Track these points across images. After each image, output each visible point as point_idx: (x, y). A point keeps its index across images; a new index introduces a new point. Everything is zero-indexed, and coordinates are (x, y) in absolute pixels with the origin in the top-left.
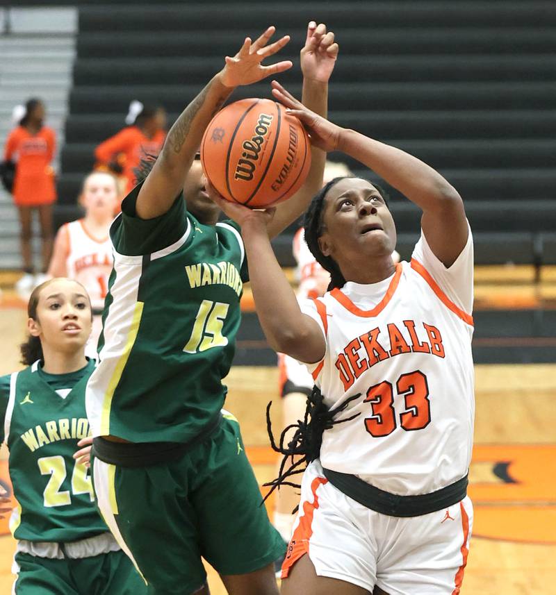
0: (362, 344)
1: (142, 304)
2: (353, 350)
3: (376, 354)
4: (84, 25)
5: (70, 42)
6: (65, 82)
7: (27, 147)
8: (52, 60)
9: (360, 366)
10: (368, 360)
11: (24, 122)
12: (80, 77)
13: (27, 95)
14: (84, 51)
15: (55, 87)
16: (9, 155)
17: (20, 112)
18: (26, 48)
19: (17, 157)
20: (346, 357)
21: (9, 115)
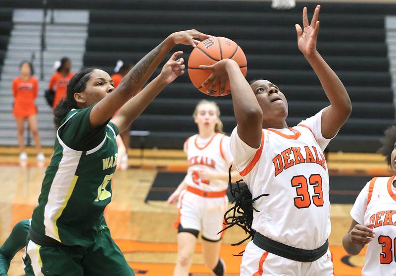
0: (292, 152)
1: (77, 177)
2: (287, 154)
3: (299, 159)
4: (93, 20)
5: (85, 28)
6: (82, 49)
7: (61, 83)
8: (76, 38)
9: (289, 163)
10: (294, 160)
11: (59, 70)
12: (89, 47)
13: (62, 56)
14: (92, 33)
15: (76, 52)
16: (51, 87)
17: (58, 64)
18: (62, 31)
19: (55, 88)
20: (282, 156)
21: (52, 66)
